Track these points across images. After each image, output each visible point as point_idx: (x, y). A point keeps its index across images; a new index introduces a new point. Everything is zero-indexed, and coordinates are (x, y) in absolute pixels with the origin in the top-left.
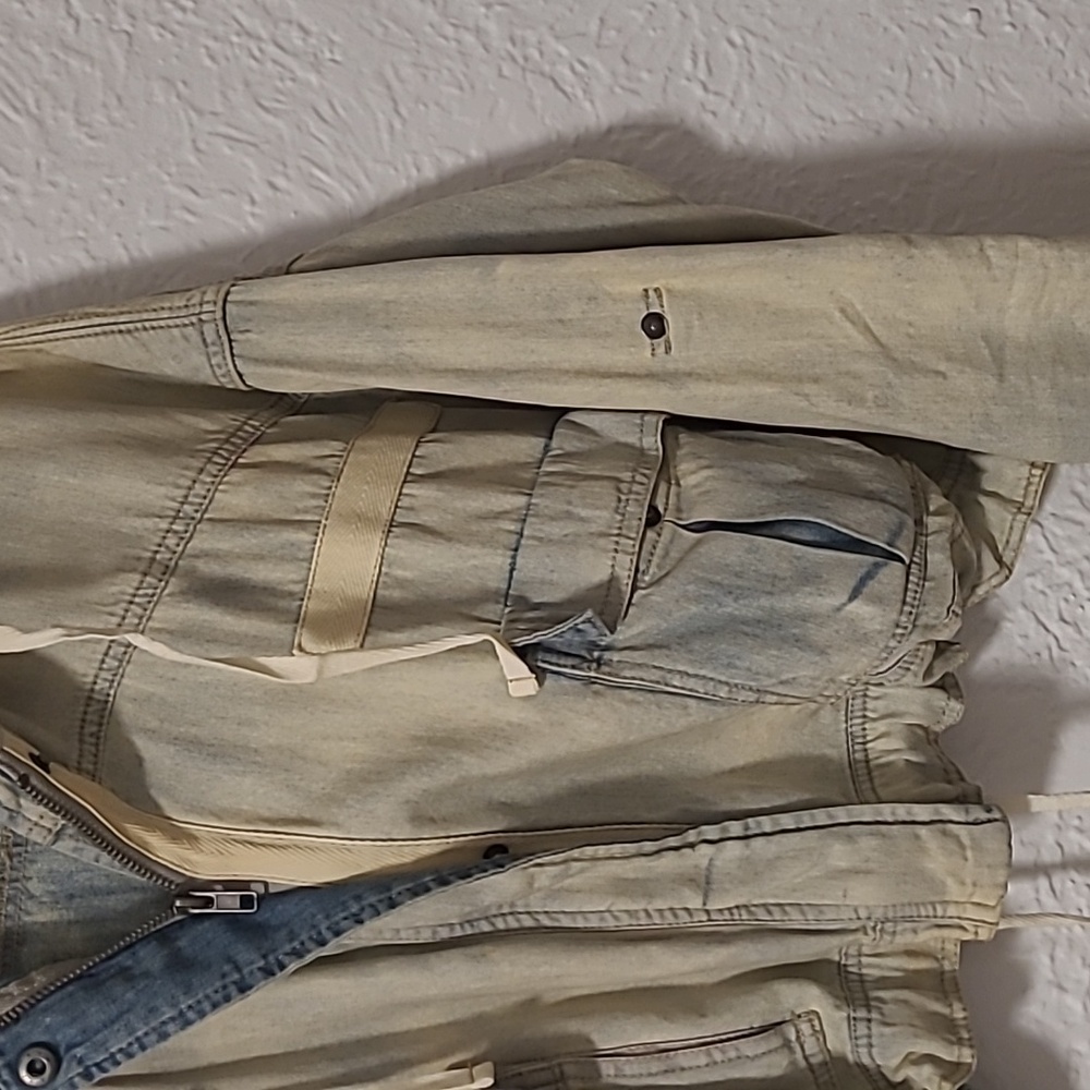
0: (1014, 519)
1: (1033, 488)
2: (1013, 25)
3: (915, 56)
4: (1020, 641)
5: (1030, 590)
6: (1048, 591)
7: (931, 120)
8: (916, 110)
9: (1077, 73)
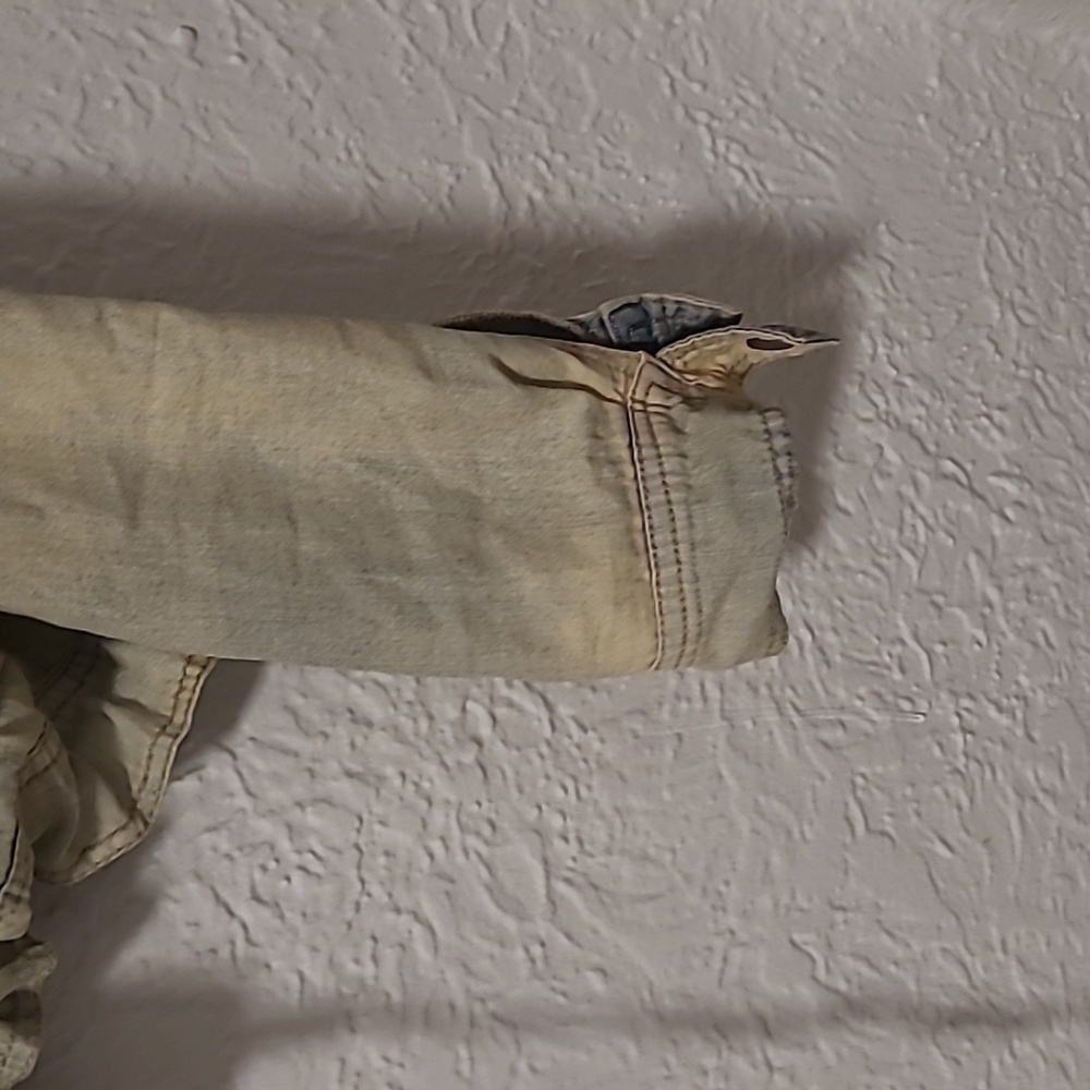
0: (154, 744)
1: (185, 695)
2: (242, 57)
3: (95, 76)
4: (186, 933)
5: (210, 853)
6: (236, 854)
7: (112, 166)
8: (89, 150)
9: (328, 132)
